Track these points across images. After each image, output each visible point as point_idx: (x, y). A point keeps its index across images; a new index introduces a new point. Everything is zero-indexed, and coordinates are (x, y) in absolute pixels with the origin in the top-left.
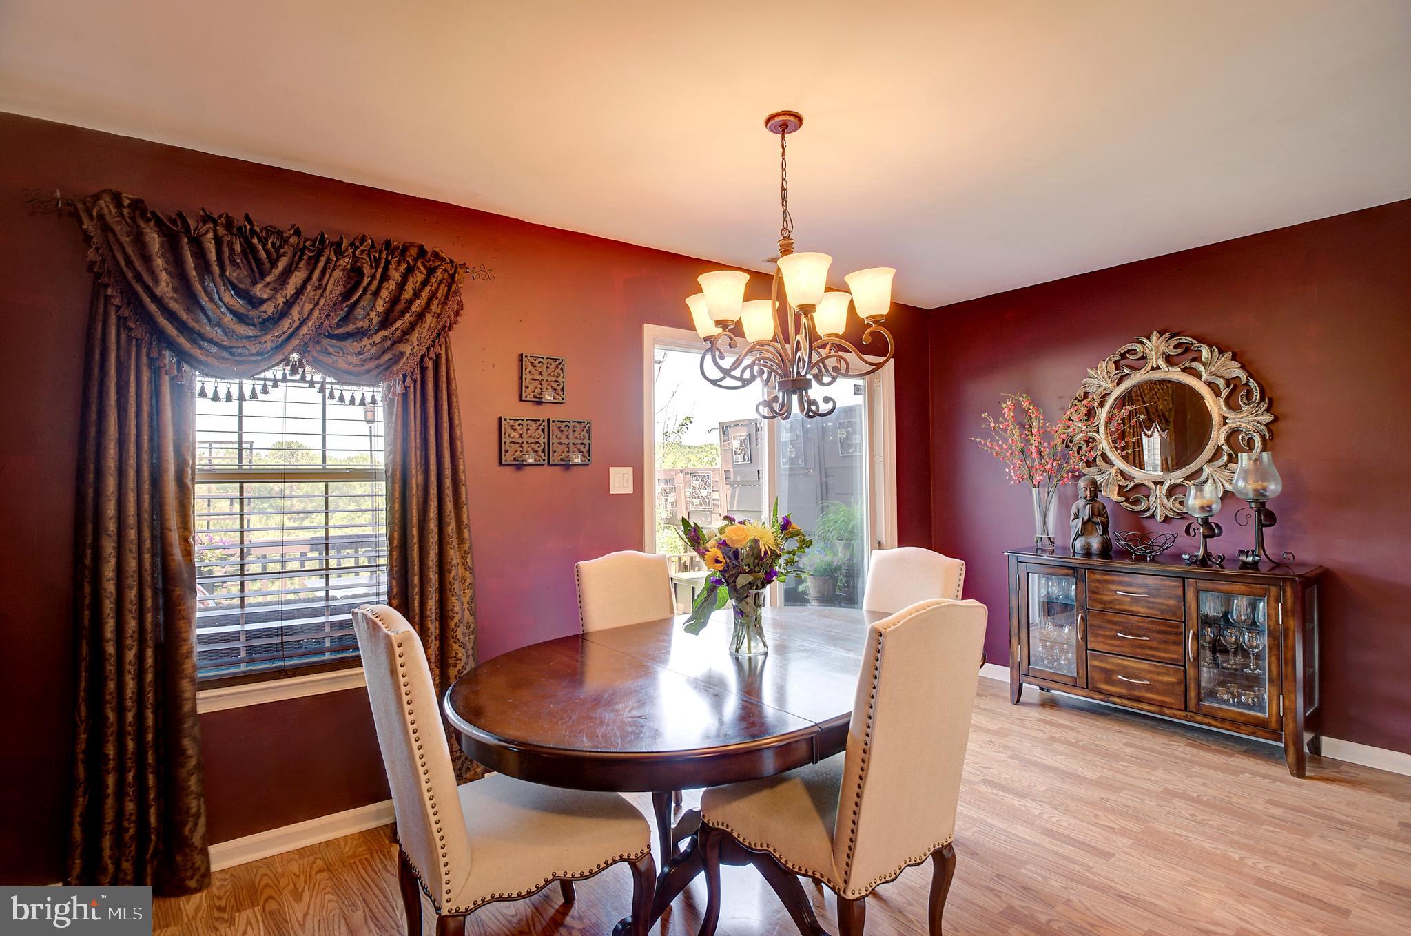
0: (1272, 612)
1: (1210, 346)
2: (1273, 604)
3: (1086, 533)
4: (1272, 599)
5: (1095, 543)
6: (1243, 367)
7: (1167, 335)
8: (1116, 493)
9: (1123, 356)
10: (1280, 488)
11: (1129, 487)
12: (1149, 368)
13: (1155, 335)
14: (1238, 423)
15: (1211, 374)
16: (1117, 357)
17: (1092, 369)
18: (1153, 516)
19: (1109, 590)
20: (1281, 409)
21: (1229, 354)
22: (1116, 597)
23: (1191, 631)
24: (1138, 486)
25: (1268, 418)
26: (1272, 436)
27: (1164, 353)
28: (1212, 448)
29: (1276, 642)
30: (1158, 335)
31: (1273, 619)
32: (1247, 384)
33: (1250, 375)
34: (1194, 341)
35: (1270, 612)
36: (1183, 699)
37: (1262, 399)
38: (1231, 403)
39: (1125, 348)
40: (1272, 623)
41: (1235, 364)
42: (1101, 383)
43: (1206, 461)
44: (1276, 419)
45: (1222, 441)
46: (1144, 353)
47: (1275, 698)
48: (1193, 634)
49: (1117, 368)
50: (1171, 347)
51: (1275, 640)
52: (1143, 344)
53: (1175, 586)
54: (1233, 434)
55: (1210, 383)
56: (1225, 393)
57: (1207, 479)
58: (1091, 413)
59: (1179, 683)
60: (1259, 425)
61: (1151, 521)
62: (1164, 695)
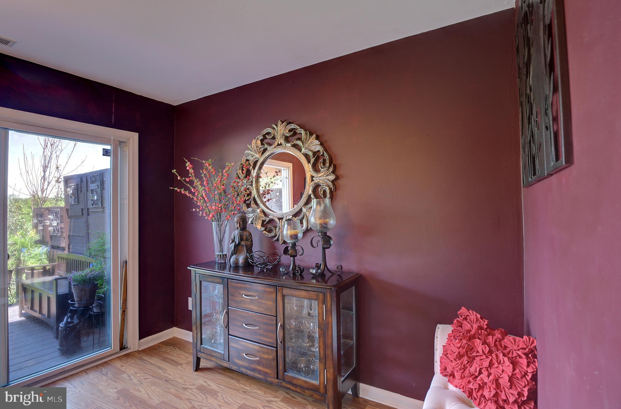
0: (321, 311)
1: (305, 130)
2: (321, 305)
3: (238, 252)
4: (320, 302)
5: (241, 260)
6: (322, 144)
7: (285, 123)
8: (260, 224)
9: (264, 136)
10: (335, 223)
11: (267, 220)
12: (276, 144)
13: (279, 122)
14: (319, 180)
15: (306, 148)
16: (261, 138)
17: (249, 145)
18: (278, 240)
19: (239, 294)
20: (340, 172)
21: (314, 136)
22: (242, 299)
23: (280, 323)
24: (271, 221)
25: (332, 177)
26: (336, 189)
27: (283, 135)
28: (306, 196)
29: (323, 332)
30: (281, 123)
31: (321, 316)
32: (323, 155)
33: (326, 150)
34: (298, 127)
35: (319, 311)
36: (276, 371)
37: (330, 166)
38: (315, 168)
39: (265, 131)
40: (320, 318)
41: (317, 142)
42: (253, 154)
43: (303, 205)
44: (337, 178)
45: (310, 192)
46: (274, 134)
47: (322, 371)
48: (281, 325)
49: (262, 144)
50: (287, 131)
51: (322, 330)
52: (274, 129)
53: (271, 292)
54: (316, 187)
55: (306, 154)
56: (312, 160)
57: (304, 216)
58: (248, 173)
59: (273, 360)
60: (328, 181)
61: (277, 242)
62: (266, 368)
